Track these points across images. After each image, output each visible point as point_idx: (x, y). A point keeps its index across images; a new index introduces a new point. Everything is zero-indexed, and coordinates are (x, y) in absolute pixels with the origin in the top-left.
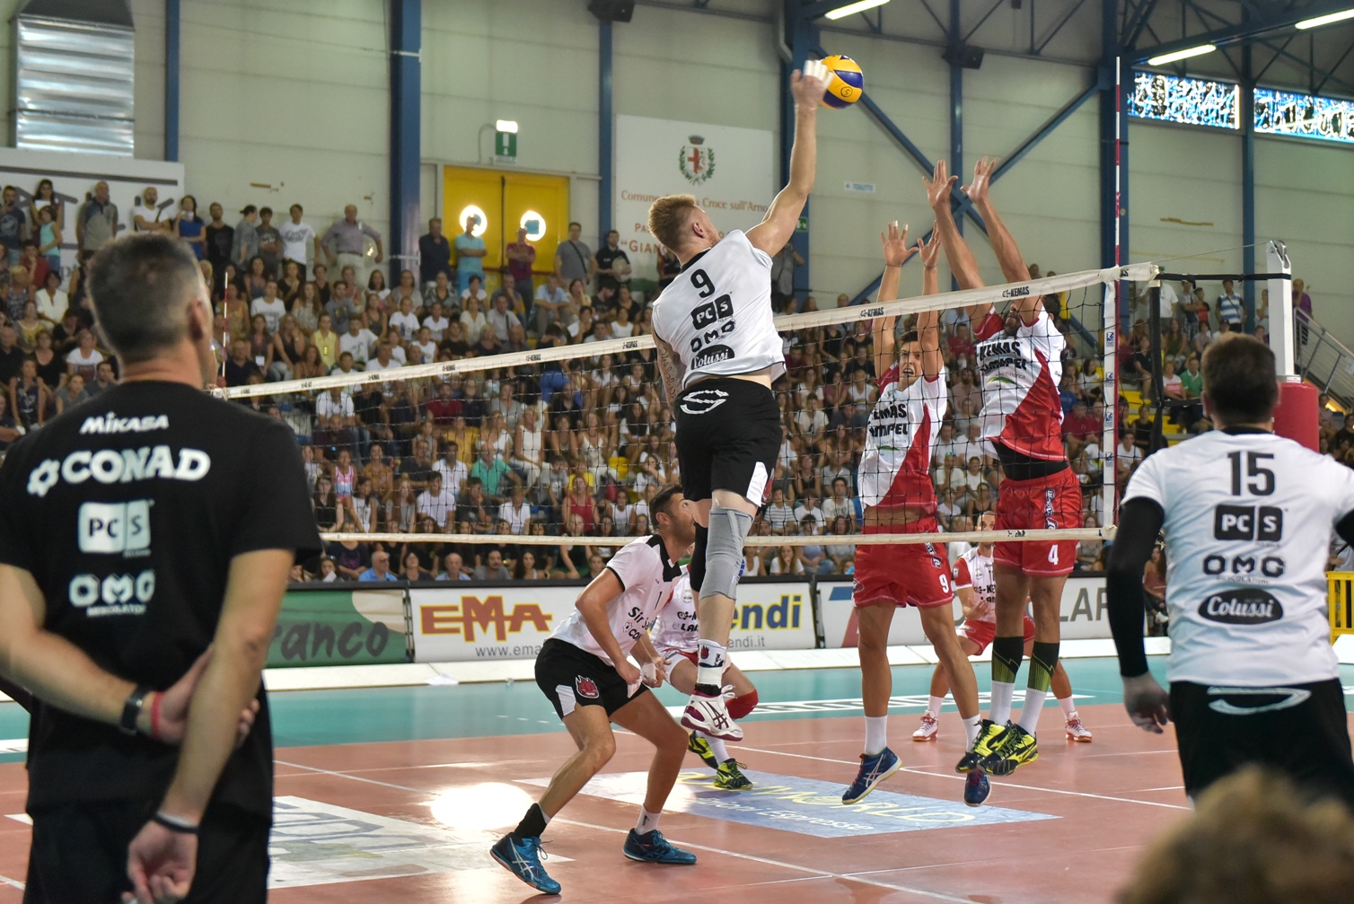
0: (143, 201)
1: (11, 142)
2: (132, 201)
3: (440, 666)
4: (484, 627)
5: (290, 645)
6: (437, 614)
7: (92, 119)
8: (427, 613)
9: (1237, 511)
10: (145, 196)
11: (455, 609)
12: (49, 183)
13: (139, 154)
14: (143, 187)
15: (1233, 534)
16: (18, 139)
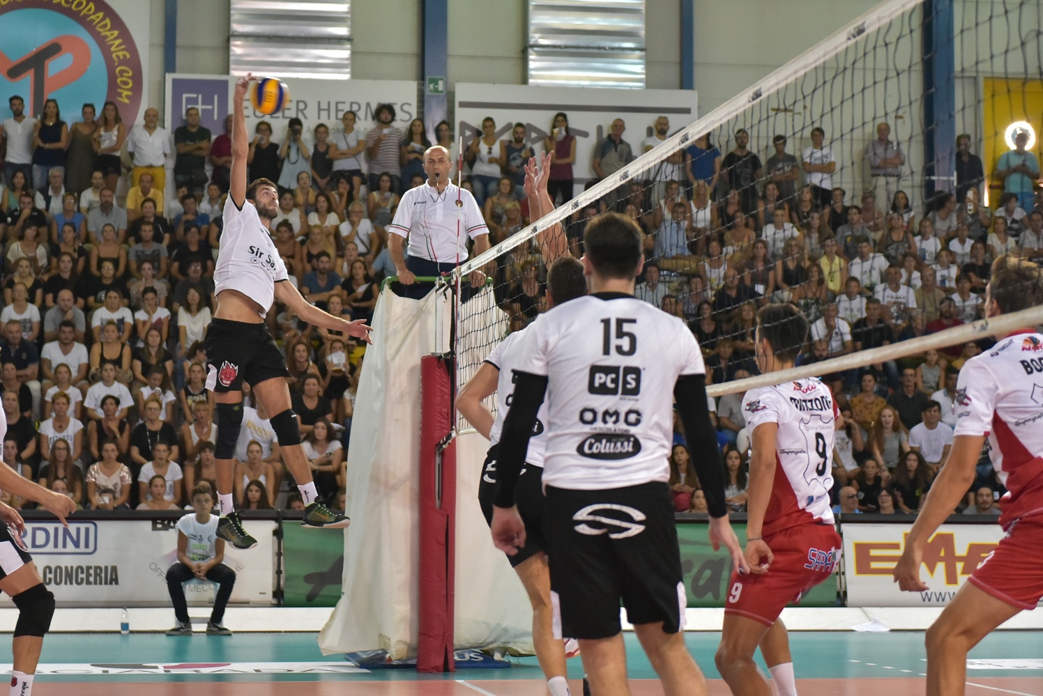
0: (655, 132)
1: (524, 80)
2: (644, 133)
3: (875, 612)
4: (932, 569)
5: (701, 583)
6: (873, 553)
7: (603, 51)
8: (863, 550)
9: (607, 370)
10: (656, 126)
11: (896, 546)
12: (564, 116)
13: (651, 83)
14: (654, 117)
15: (603, 390)
16: (529, 76)
